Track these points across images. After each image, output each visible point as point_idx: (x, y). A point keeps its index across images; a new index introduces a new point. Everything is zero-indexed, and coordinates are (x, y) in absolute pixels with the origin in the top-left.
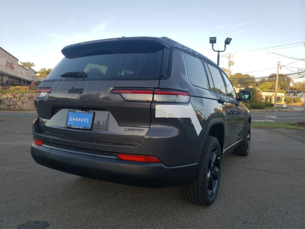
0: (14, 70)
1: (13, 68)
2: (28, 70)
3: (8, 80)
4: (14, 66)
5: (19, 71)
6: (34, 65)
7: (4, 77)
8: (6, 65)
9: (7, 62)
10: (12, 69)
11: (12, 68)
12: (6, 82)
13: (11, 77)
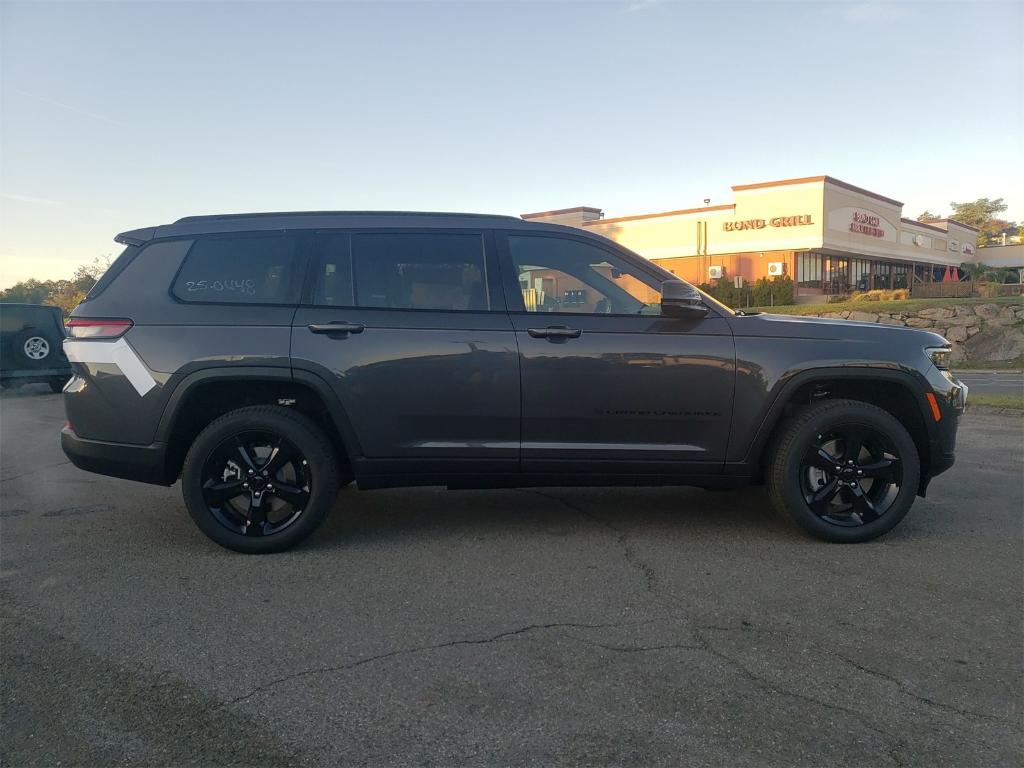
0: (882, 238)
1: (879, 234)
2: (946, 232)
3: (868, 272)
4: (883, 226)
5: (906, 239)
6: (1003, 208)
7: (854, 264)
8: (851, 229)
9: (856, 219)
10: (877, 238)
11: (875, 235)
12: (859, 279)
13: (875, 262)
